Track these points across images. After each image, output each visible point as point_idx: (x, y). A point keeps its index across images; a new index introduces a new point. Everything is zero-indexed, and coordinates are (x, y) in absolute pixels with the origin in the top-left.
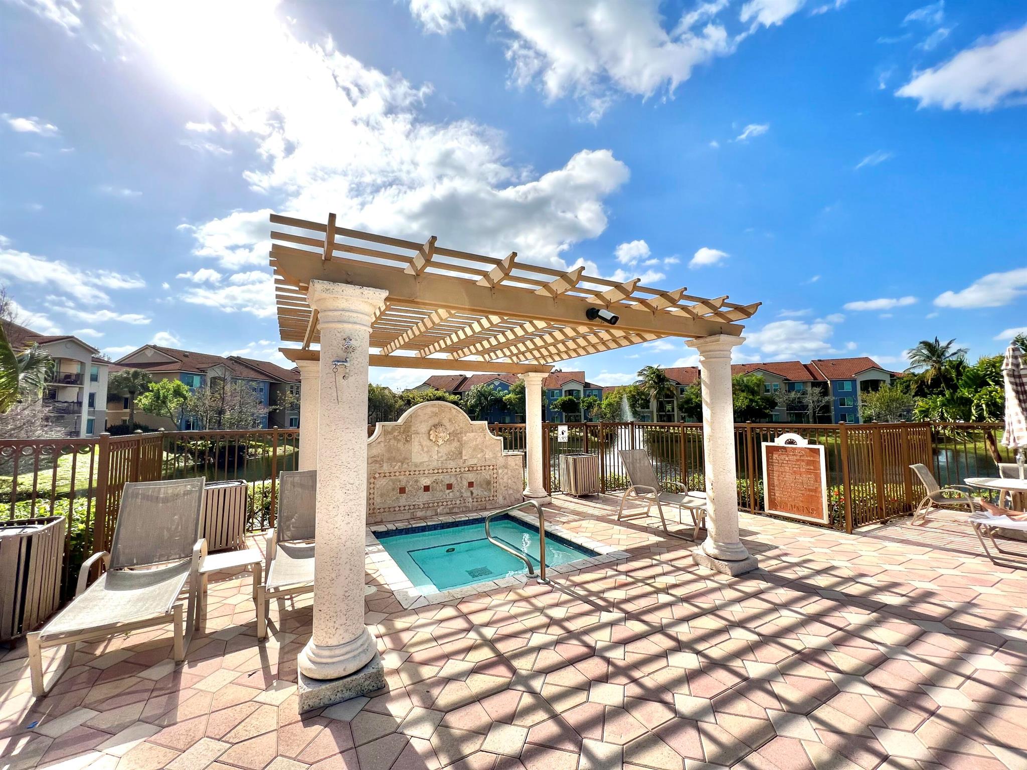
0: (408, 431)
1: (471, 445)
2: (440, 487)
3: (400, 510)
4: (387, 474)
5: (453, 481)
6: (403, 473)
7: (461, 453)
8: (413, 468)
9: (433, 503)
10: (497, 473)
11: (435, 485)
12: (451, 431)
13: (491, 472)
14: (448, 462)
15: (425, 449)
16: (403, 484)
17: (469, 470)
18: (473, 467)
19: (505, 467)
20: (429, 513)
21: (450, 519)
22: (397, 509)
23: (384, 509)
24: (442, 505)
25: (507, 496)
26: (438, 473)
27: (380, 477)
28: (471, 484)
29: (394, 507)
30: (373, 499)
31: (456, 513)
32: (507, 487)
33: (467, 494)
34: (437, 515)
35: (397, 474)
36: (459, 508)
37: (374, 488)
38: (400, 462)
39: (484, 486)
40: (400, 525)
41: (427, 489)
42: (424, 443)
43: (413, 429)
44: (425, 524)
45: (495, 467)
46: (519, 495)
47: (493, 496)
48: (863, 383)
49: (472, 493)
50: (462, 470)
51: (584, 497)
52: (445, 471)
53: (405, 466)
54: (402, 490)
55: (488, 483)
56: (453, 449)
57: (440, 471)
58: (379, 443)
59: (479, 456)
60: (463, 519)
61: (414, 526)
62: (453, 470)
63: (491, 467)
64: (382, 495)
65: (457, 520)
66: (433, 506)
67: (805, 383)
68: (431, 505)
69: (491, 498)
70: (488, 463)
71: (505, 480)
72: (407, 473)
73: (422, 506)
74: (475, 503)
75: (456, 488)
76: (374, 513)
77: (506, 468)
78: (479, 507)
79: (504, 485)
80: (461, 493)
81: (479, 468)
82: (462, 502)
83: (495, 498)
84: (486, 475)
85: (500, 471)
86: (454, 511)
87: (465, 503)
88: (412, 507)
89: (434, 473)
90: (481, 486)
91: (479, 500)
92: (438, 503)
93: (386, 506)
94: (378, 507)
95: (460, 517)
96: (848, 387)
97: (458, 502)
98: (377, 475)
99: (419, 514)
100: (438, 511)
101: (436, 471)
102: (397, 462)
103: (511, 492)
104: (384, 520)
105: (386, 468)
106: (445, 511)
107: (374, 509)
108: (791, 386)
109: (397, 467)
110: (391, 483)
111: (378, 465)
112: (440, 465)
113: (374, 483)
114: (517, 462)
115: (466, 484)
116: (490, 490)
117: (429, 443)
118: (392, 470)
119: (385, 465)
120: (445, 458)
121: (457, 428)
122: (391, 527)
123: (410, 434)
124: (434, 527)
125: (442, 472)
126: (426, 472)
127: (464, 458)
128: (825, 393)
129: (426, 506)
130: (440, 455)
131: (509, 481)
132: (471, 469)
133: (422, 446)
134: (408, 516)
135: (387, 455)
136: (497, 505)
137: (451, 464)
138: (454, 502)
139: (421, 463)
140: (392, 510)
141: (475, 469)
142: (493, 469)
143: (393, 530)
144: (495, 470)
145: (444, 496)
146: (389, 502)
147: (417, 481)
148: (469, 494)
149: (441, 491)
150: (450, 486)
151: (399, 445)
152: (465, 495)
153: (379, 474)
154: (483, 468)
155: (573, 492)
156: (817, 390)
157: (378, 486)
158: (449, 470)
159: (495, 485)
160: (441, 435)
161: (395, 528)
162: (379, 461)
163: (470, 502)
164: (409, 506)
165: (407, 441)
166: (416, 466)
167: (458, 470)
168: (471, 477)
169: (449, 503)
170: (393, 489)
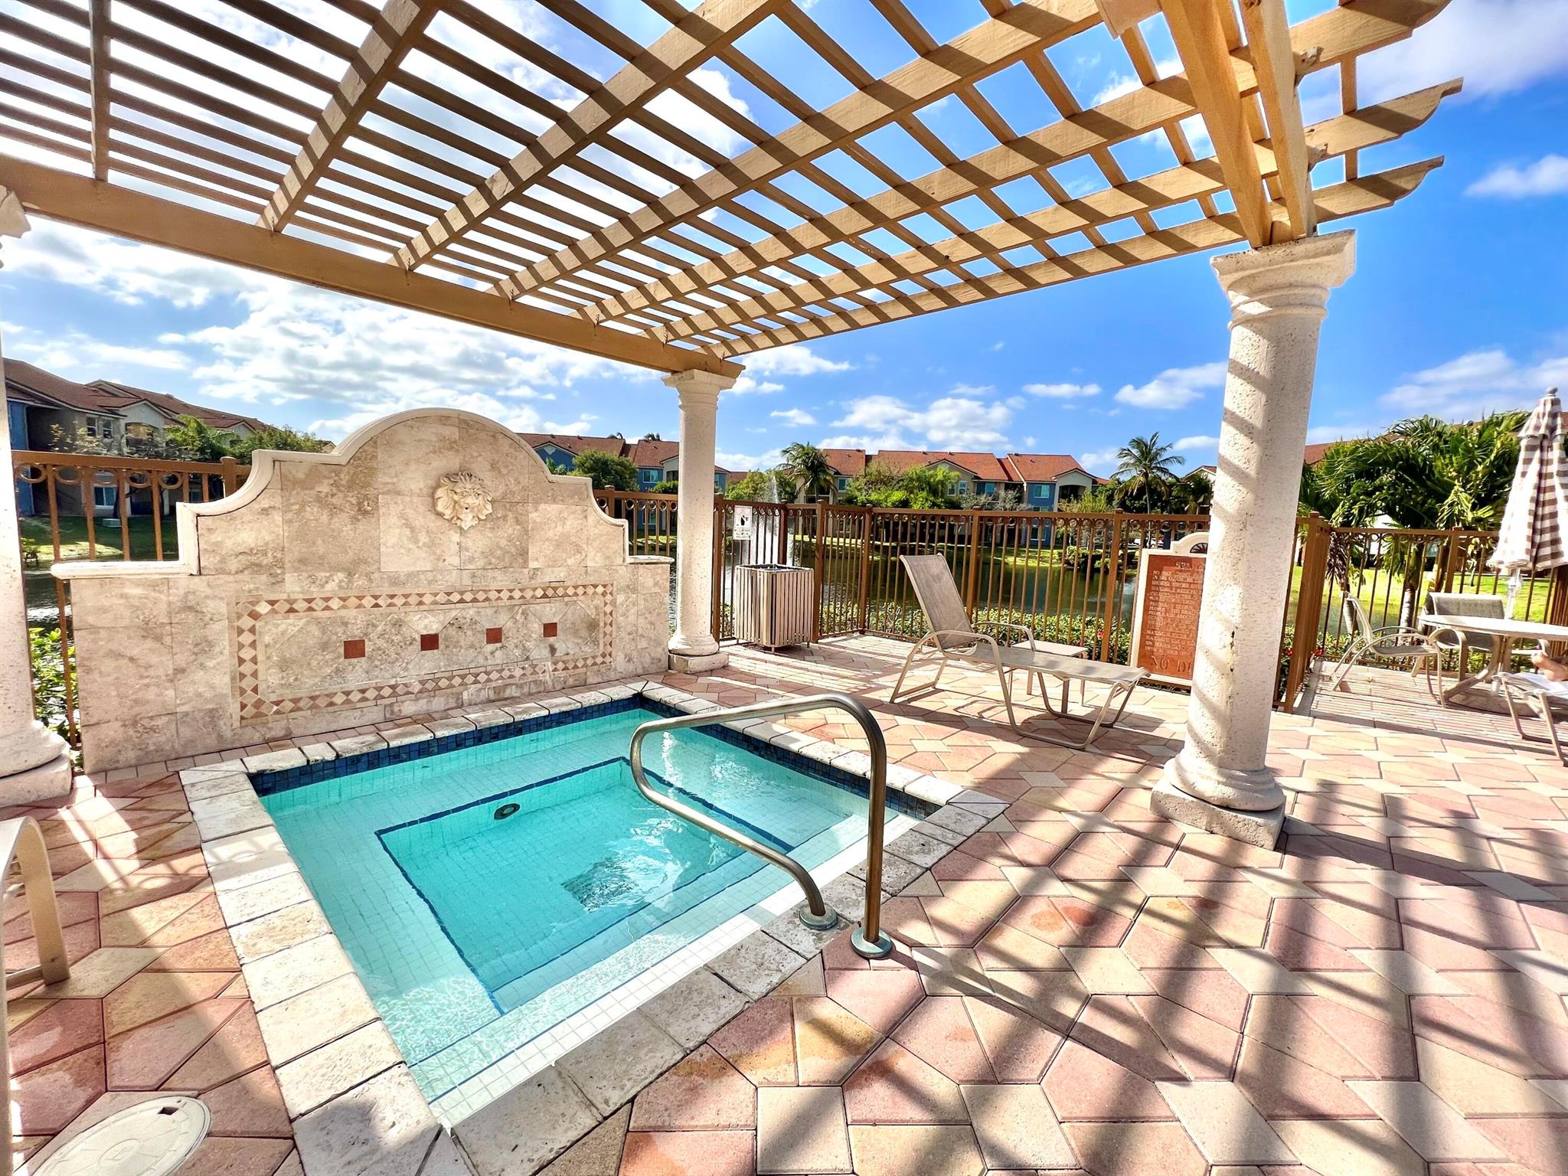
0: (366, 485)
1: (551, 534)
2: (468, 637)
3: (348, 702)
4: (301, 605)
5: (502, 621)
6: (353, 601)
7: (524, 553)
8: (386, 590)
9: (450, 679)
10: (614, 603)
11: (452, 631)
12: (498, 494)
13: (599, 601)
14: (490, 574)
15: (423, 538)
16: (355, 632)
17: (545, 596)
18: (555, 589)
19: (632, 588)
20: (438, 703)
21: (499, 717)
22: (339, 699)
23: (295, 701)
24: (476, 682)
25: (635, 654)
26: (462, 601)
27: (274, 612)
28: (550, 629)
29: (331, 695)
30: (255, 674)
31: (513, 700)
32: (634, 635)
33: (540, 652)
34: (461, 706)
35: (335, 604)
36: (520, 686)
37: (253, 645)
38: (343, 570)
39: (584, 633)
40: (350, 745)
41: (429, 642)
42: (419, 522)
43: (382, 478)
44: (428, 736)
45: (609, 589)
46: (660, 650)
47: (604, 655)
48: (1062, 488)
49: (553, 650)
50: (529, 594)
51: (786, 650)
52: (481, 596)
53: (359, 582)
54: (354, 649)
55: (593, 626)
56: (503, 543)
57: (468, 597)
58: (265, 511)
59: (570, 561)
60: (534, 715)
61: (394, 744)
62: (505, 595)
63: (600, 589)
64: (284, 665)
65: (518, 718)
66: (452, 686)
67: (997, 483)
68: (443, 683)
69: (599, 660)
70: (592, 580)
71: (632, 618)
72: (368, 602)
73: (417, 687)
74: (562, 674)
75: (511, 640)
76: (258, 715)
77: (634, 590)
78: (571, 681)
79: (629, 629)
80: (525, 649)
81: (571, 591)
82: (529, 671)
83: (608, 659)
84: (587, 606)
85: (620, 598)
86: (508, 693)
87: (535, 673)
88: (387, 692)
89: (449, 602)
90: (575, 632)
91: (571, 666)
92: (463, 677)
93: (303, 693)
94: (274, 698)
95: (524, 712)
96: (1045, 492)
97: (518, 673)
98: (263, 608)
99: (409, 708)
100: (465, 696)
101: (456, 597)
102: (335, 568)
103: (643, 644)
104: (296, 732)
105: (293, 585)
106: (484, 695)
107: (259, 704)
108: (980, 485)
109: (331, 587)
110: (315, 630)
111: (264, 578)
112: (467, 581)
113: (252, 630)
114: (658, 578)
115: (537, 629)
116: (596, 642)
117: (432, 522)
118: (315, 592)
119: (290, 578)
120: (480, 563)
121: (513, 487)
122: (319, 752)
123: (371, 492)
124: (457, 742)
125: (475, 600)
126: (427, 599)
127: (533, 565)
128: (1019, 500)
129: (430, 686)
130: (466, 555)
131: (641, 620)
132: (551, 592)
133: (413, 529)
134: (375, 714)
135: (296, 550)
136: (612, 675)
137: (500, 580)
138: (506, 673)
139: (410, 575)
140: (322, 702)
141: (560, 592)
142: (604, 594)
143: (324, 762)
144: (609, 597)
145: (481, 661)
146: (310, 683)
147: (398, 624)
148: (546, 652)
149: (472, 646)
150: (495, 636)
151: (336, 522)
152: (534, 655)
153: (272, 603)
154: (580, 591)
155: (765, 641)
156: (1011, 494)
157: (267, 639)
158: (493, 595)
159: (608, 629)
160: (470, 500)
161: (330, 756)
162: (271, 566)
163: (548, 672)
164: (379, 689)
165: (364, 511)
166: (395, 581)
167: (517, 594)
168: (550, 612)
169: (494, 675)
170: (325, 646)
